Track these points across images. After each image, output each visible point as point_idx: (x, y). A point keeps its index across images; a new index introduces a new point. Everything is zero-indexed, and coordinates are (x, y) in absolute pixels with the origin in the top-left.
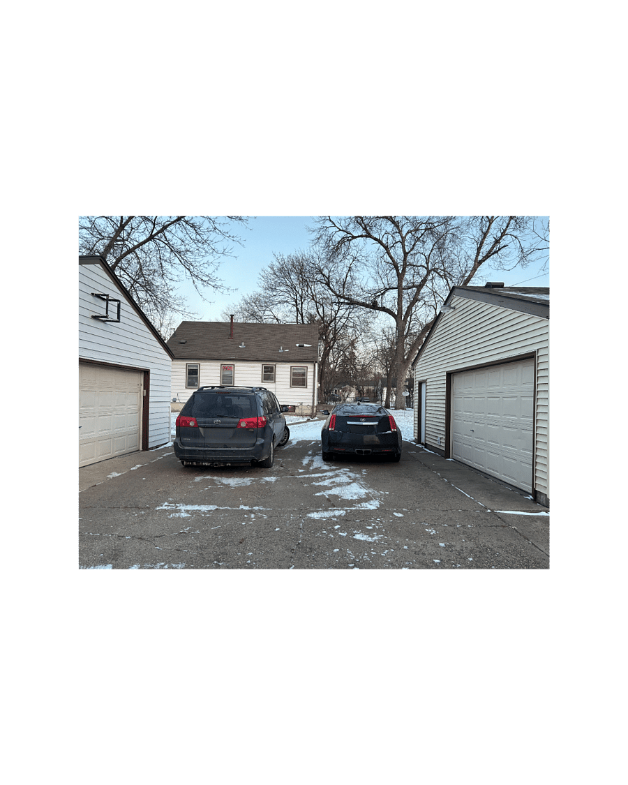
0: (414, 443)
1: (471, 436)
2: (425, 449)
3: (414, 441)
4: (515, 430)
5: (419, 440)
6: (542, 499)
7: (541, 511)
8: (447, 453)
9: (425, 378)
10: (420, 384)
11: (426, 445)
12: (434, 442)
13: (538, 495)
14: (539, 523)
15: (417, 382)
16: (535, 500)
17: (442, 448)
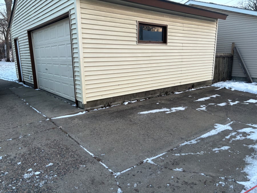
0: (17, 82)
1: (46, 73)
2: (24, 85)
3: (17, 81)
4: (66, 66)
5: (20, 80)
6: (80, 105)
7: (79, 112)
8: (35, 86)
9: (17, 36)
10: (16, 40)
11: (24, 82)
12: (28, 79)
13: (79, 103)
14: (76, 121)
15: (13, 40)
16: (78, 106)
17: (32, 83)
